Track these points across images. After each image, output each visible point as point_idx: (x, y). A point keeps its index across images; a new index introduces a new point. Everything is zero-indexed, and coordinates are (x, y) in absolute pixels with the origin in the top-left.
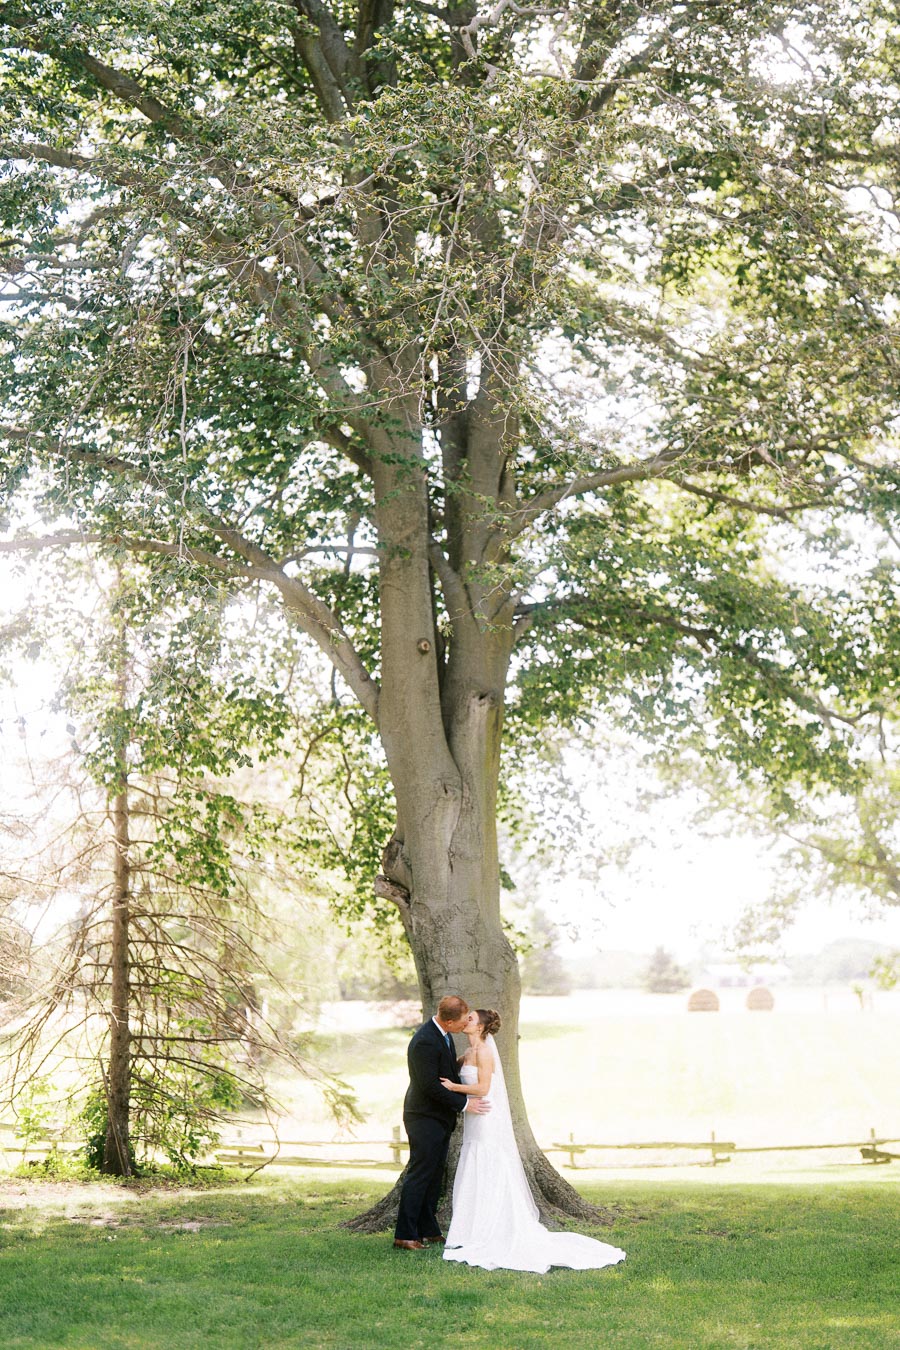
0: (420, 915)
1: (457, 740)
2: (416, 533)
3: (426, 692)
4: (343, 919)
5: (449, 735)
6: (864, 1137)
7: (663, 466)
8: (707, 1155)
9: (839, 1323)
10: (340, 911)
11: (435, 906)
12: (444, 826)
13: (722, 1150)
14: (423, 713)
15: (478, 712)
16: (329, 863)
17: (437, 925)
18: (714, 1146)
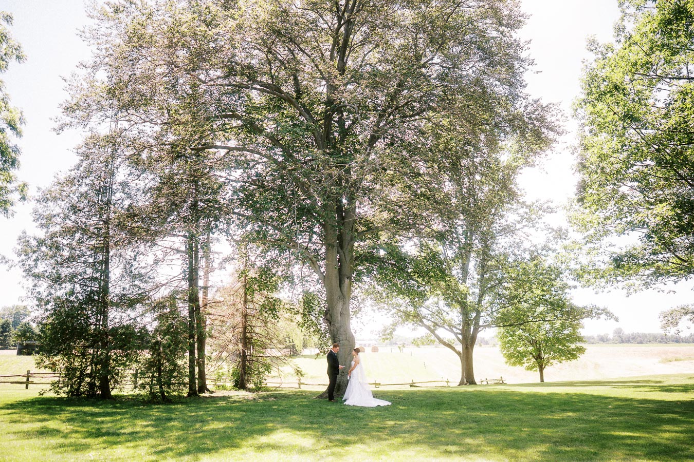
0: (334, 327)
1: (342, 288)
3: (336, 277)
5: (340, 287)
6: (411, 382)
7: (385, 227)
8: (374, 386)
9: (448, 413)
11: (337, 325)
12: (339, 306)
14: (335, 282)
15: (347, 281)
17: (338, 330)
18: (376, 384)
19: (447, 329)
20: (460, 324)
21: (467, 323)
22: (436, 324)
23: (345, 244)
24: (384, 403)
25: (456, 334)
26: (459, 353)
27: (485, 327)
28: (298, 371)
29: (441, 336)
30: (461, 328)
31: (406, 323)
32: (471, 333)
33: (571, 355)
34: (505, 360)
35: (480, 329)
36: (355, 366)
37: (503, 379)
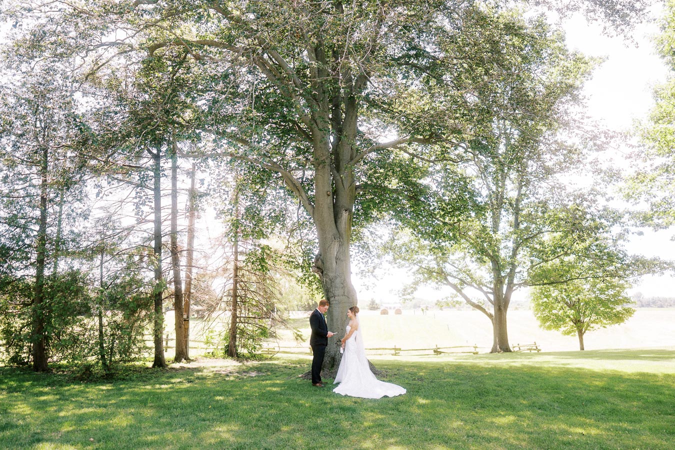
0: (326, 278)
1: (338, 224)
2: (327, 158)
3: (330, 208)
4: (299, 283)
5: (336, 222)
6: (435, 347)
8: (393, 352)
10: (299, 281)
11: (331, 275)
12: (334, 250)
13: (397, 351)
14: (328, 214)
15: (345, 215)
16: (296, 268)
17: (332, 281)
18: (396, 349)
19: (475, 288)
20: (491, 282)
21: (499, 281)
22: (463, 282)
23: (343, 164)
24: (395, 390)
25: (486, 293)
26: (490, 316)
27: (520, 285)
28: (298, 335)
29: (469, 296)
30: (492, 286)
31: (429, 282)
32: (504, 292)
33: (618, 318)
34: (539, 323)
35: (514, 288)
36: (351, 332)
37: (537, 345)
